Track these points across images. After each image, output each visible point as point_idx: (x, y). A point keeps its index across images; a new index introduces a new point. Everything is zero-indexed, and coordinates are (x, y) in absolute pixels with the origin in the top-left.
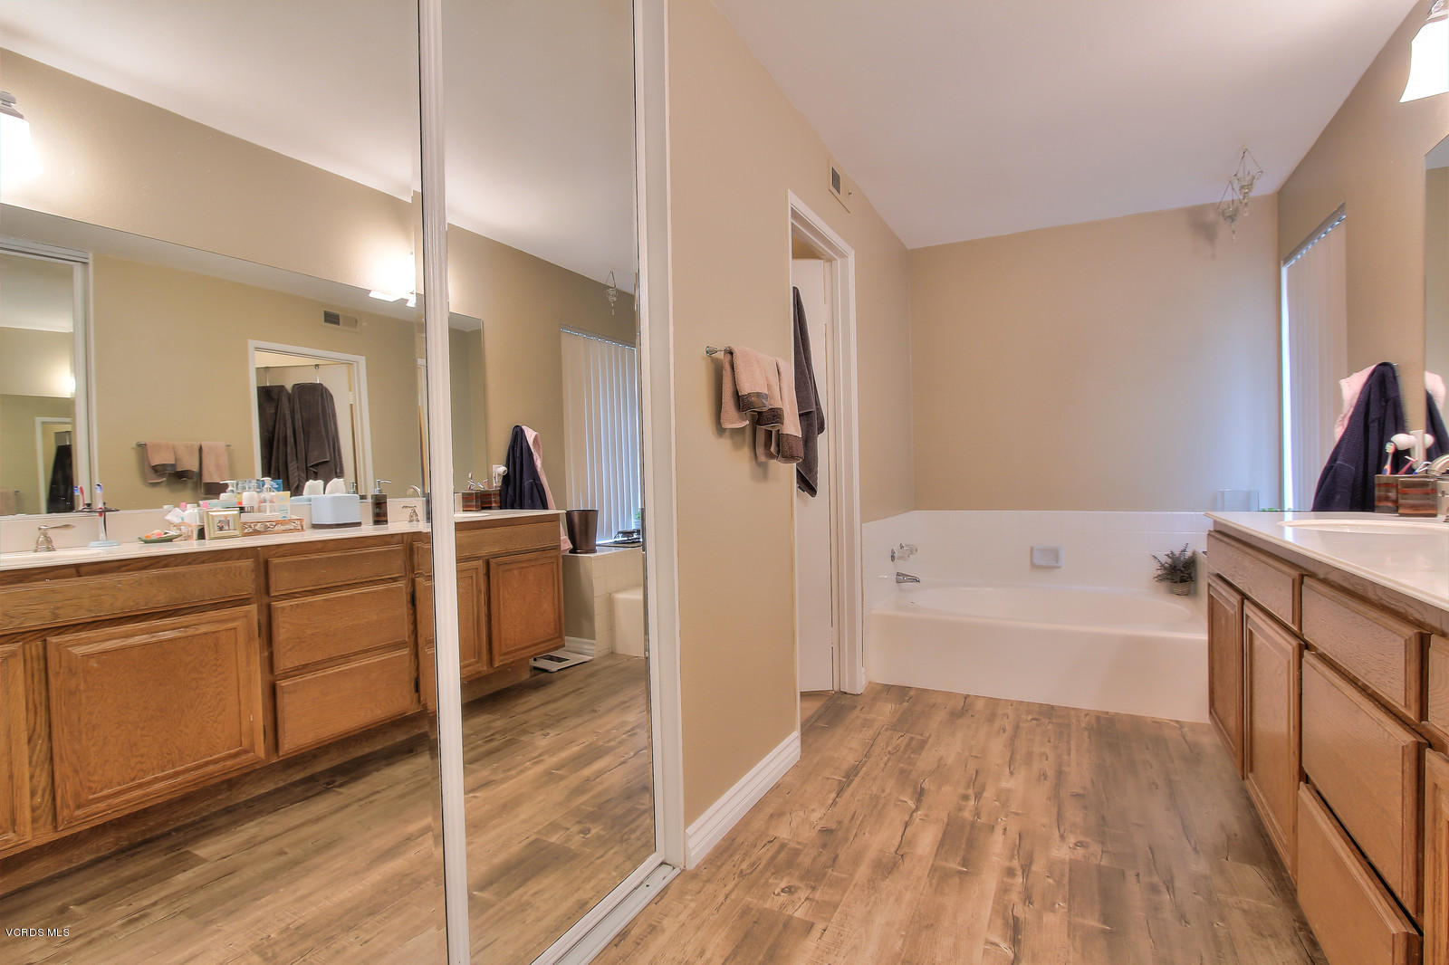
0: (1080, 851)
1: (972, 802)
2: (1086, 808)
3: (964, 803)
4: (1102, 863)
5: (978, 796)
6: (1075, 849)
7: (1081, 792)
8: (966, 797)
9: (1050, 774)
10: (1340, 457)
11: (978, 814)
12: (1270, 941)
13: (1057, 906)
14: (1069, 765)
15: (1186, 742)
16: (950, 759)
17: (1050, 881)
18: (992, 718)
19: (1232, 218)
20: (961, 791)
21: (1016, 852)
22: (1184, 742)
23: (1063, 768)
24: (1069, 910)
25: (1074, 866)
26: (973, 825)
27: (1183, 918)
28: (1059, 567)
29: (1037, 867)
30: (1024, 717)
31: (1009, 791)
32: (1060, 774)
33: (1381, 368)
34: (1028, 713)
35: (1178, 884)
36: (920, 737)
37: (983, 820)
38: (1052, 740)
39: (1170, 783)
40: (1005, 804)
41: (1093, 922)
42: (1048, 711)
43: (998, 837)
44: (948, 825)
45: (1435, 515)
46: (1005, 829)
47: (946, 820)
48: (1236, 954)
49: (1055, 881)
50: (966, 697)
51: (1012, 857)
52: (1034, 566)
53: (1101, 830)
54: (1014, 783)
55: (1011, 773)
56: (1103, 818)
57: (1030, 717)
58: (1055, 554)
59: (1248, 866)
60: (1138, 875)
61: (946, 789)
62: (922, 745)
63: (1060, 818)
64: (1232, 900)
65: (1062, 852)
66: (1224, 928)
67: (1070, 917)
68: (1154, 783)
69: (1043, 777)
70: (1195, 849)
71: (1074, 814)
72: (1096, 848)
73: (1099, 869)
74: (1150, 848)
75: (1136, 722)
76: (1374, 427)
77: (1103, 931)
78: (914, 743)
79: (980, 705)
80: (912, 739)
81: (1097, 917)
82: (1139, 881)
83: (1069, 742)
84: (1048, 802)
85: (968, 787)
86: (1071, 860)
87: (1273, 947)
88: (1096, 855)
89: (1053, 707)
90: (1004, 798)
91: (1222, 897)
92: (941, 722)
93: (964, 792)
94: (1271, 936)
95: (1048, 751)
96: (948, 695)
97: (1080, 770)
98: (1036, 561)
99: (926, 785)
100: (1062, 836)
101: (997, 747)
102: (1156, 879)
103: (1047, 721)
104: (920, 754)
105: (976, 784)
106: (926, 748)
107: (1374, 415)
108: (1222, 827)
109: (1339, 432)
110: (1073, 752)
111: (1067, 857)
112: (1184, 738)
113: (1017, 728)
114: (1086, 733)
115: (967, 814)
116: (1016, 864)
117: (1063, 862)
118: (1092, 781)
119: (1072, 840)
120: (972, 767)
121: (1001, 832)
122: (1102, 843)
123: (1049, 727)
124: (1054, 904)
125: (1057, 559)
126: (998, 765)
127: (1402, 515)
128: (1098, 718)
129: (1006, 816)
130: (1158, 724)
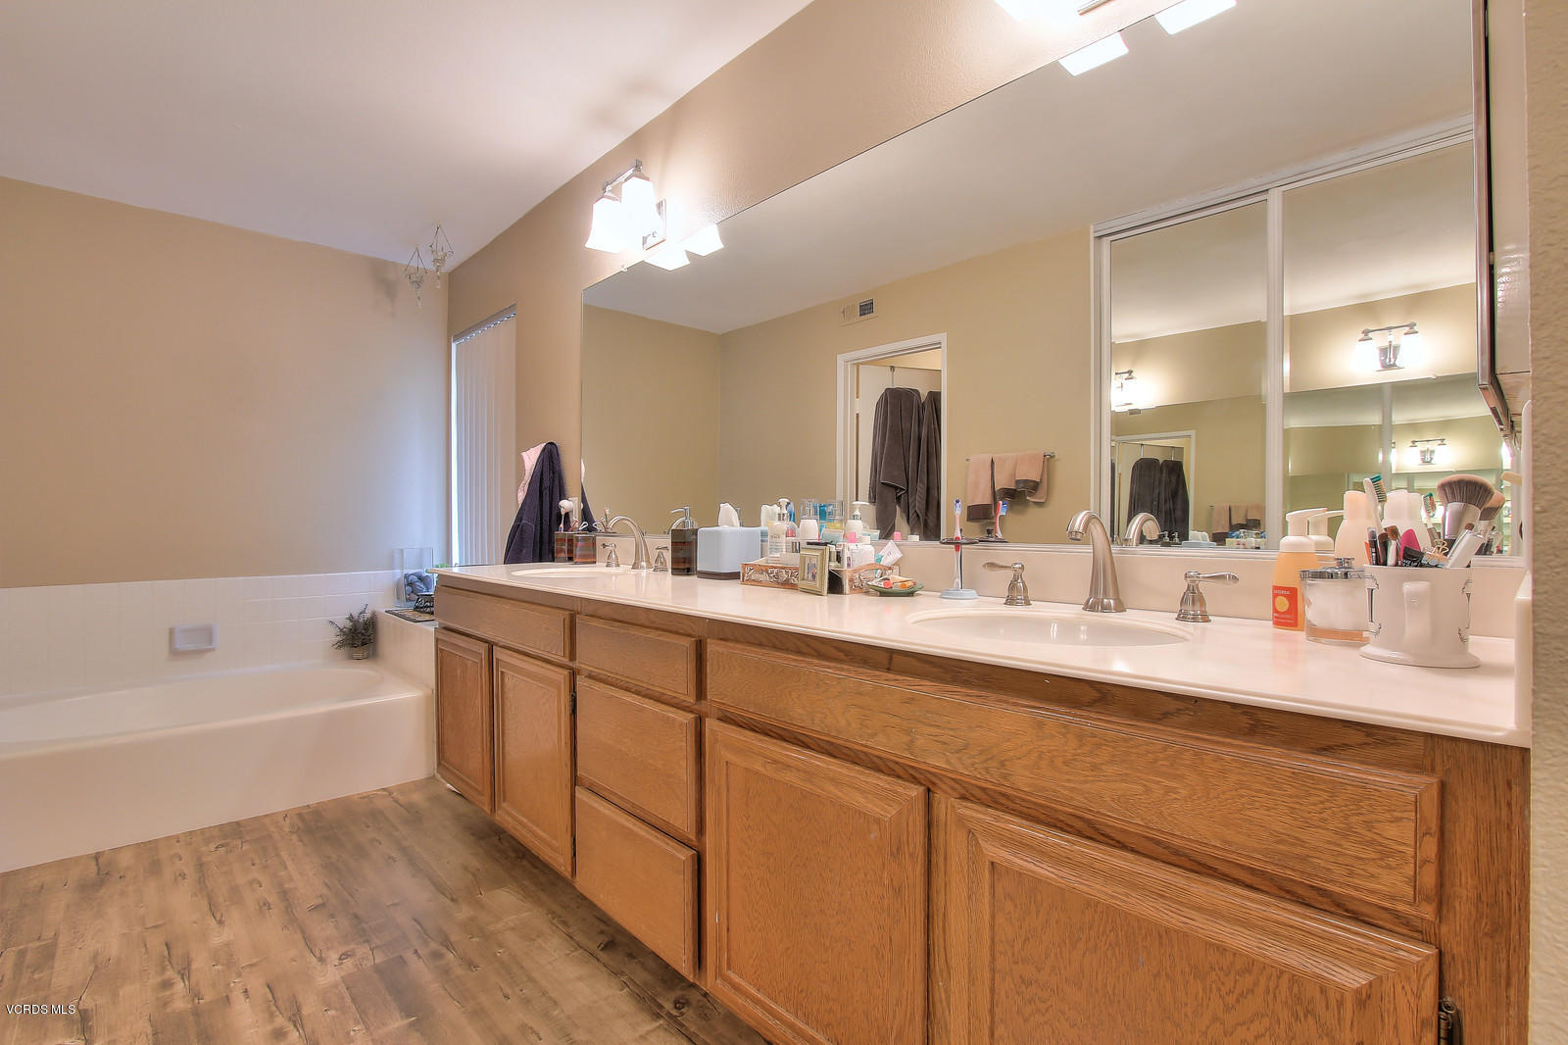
0: (348, 963)
1: (180, 986)
2: (332, 916)
3: (168, 993)
4: (378, 960)
5: (185, 972)
6: (341, 964)
7: (320, 901)
8: (167, 985)
9: (272, 899)
10: (524, 517)
11: (196, 995)
12: (540, 941)
13: (352, 1033)
14: (291, 879)
15: (401, 805)
16: (114, 948)
17: (332, 1013)
18: (155, 868)
19: (418, 283)
20: (155, 980)
21: (274, 1008)
22: (398, 806)
23: (287, 886)
24: (367, 1029)
25: (349, 983)
26: (196, 1013)
27: (471, 965)
28: (214, 650)
29: (310, 1007)
30: (204, 849)
31: (228, 944)
32: (284, 894)
33: (550, 446)
34: (207, 842)
35: (453, 938)
36: (38, 944)
37: (208, 996)
38: (257, 861)
39: (404, 850)
40: (230, 963)
41: (397, 1023)
42: (234, 831)
43: (241, 1005)
44: (155, 1034)
45: (595, 562)
46: (246, 991)
47: (149, 1030)
48: (522, 967)
49: (336, 1010)
50: (97, 857)
51: (272, 1015)
52: (175, 653)
53: (360, 929)
54: (232, 932)
55: (221, 922)
56: (356, 916)
57: (212, 847)
58: (207, 633)
59: (498, 890)
60: (416, 952)
61: (127, 990)
62: (48, 954)
63: (308, 942)
64: (499, 926)
65: (329, 975)
66: (504, 952)
67: (371, 1034)
68: (390, 858)
69: (266, 908)
70: (452, 900)
71: (322, 929)
72: (363, 950)
73: (377, 969)
74: (415, 920)
75: (345, 805)
76: (546, 493)
77: (411, 1025)
78: (29, 957)
79: (126, 860)
80: (22, 954)
81: (398, 1015)
82: (420, 957)
83: (278, 855)
84: (286, 931)
85: (164, 969)
86: (342, 978)
87: (543, 944)
88: (368, 957)
89: (238, 823)
90: (226, 958)
91: (491, 928)
92: (68, 906)
93: (159, 979)
94: (538, 936)
95: (256, 875)
96: (62, 865)
97: (306, 877)
98: (180, 645)
99: (87, 1002)
100: (321, 960)
101: (183, 904)
102: (434, 945)
103: (239, 842)
104: (53, 968)
105: (174, 958)
106: (59, 952)
107: (547, 483)
108: (466, 868)
109: (521, 496)
110: (289, 863)
111: (338, 978)
112: (397, 802)
113: (201, 866)
114: (294, 837)
115: (180, 1004)
116: (280, 1021)
117: (336, 986)
118: (326, 885)
119: (334, 956)
120: (156, 942)
121: (242, 997)
122: (367, 941)
123: (245, 848)
124: (348, 1033)
125: (210, 640)
126: (195, 922)
127: (576, 563)
128: (300, 815)
129: (239, 975)
130: (367, 798)
